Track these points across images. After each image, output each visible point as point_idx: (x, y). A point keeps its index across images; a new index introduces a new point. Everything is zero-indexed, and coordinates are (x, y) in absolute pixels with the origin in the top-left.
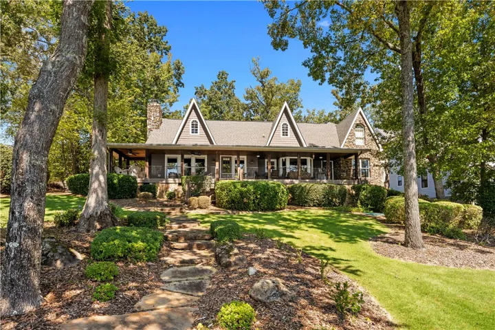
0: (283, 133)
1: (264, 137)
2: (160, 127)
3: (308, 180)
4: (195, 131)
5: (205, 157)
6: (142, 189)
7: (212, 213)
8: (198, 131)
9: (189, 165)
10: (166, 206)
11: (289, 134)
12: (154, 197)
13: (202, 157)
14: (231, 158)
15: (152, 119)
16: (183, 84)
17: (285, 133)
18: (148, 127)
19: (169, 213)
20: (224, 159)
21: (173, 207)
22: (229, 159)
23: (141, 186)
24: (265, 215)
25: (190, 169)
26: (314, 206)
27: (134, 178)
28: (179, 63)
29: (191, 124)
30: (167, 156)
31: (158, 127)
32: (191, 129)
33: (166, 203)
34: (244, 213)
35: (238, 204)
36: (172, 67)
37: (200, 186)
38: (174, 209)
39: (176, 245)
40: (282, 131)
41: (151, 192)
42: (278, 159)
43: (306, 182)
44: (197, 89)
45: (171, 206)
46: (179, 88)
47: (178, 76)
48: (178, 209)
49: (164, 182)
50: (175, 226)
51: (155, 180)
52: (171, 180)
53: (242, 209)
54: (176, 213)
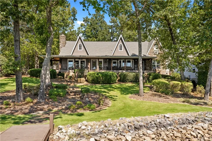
0: (120, 49)
1: (112, 50)
2: (65, 46)
3: (129, 71)
4: (80, 48)
5: (85, 60)
6: (58, 75)
7: (85, 85)
8: (82, 49)
9: (78, 64)
10: (68, 82)
11: (122, 49)
12: (64, 78)
13: (83, 60)
14: (96, 60)
15: (62, 42)
16: (76, 19)
17: (121, 49)
18: (60, 46)
19: (70, 85)
20: (93, 61)
21: (71, 82)
22: (95, 61)
23: (58, 74)
24: (105, 86)
25: (78, 66)
26: (129, 82)
27: (55, 70)
28: (74, 9)
29: (79, 45)
30: (68, 60)
31: (64, 46)
32: (79, 47)
33: (68, 80)
34: (98, 85)
35: (95, 81)
36: (71, 11)
37: (83, 73)
38: (71, 83)
39: (71, 94)
40: (119, 48)
41: (62, 76)
42: (118, 61)
43: (128, 72)
44: (84, 18)
45: (70, 82)
46: (74, 21)
47: (74, 15)
48: (73, 83)
49: (68, 71)
50: (71, 89)
51: (64, 71)
52: (71, 71)
53: (97, 84)
54: (72, 85)
